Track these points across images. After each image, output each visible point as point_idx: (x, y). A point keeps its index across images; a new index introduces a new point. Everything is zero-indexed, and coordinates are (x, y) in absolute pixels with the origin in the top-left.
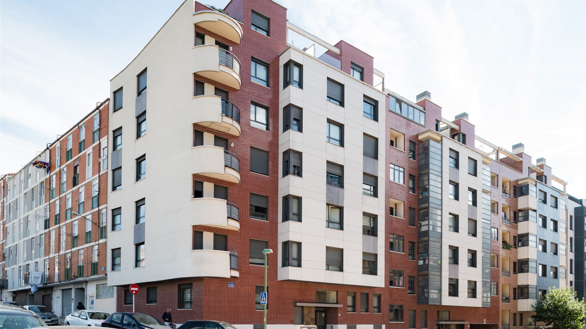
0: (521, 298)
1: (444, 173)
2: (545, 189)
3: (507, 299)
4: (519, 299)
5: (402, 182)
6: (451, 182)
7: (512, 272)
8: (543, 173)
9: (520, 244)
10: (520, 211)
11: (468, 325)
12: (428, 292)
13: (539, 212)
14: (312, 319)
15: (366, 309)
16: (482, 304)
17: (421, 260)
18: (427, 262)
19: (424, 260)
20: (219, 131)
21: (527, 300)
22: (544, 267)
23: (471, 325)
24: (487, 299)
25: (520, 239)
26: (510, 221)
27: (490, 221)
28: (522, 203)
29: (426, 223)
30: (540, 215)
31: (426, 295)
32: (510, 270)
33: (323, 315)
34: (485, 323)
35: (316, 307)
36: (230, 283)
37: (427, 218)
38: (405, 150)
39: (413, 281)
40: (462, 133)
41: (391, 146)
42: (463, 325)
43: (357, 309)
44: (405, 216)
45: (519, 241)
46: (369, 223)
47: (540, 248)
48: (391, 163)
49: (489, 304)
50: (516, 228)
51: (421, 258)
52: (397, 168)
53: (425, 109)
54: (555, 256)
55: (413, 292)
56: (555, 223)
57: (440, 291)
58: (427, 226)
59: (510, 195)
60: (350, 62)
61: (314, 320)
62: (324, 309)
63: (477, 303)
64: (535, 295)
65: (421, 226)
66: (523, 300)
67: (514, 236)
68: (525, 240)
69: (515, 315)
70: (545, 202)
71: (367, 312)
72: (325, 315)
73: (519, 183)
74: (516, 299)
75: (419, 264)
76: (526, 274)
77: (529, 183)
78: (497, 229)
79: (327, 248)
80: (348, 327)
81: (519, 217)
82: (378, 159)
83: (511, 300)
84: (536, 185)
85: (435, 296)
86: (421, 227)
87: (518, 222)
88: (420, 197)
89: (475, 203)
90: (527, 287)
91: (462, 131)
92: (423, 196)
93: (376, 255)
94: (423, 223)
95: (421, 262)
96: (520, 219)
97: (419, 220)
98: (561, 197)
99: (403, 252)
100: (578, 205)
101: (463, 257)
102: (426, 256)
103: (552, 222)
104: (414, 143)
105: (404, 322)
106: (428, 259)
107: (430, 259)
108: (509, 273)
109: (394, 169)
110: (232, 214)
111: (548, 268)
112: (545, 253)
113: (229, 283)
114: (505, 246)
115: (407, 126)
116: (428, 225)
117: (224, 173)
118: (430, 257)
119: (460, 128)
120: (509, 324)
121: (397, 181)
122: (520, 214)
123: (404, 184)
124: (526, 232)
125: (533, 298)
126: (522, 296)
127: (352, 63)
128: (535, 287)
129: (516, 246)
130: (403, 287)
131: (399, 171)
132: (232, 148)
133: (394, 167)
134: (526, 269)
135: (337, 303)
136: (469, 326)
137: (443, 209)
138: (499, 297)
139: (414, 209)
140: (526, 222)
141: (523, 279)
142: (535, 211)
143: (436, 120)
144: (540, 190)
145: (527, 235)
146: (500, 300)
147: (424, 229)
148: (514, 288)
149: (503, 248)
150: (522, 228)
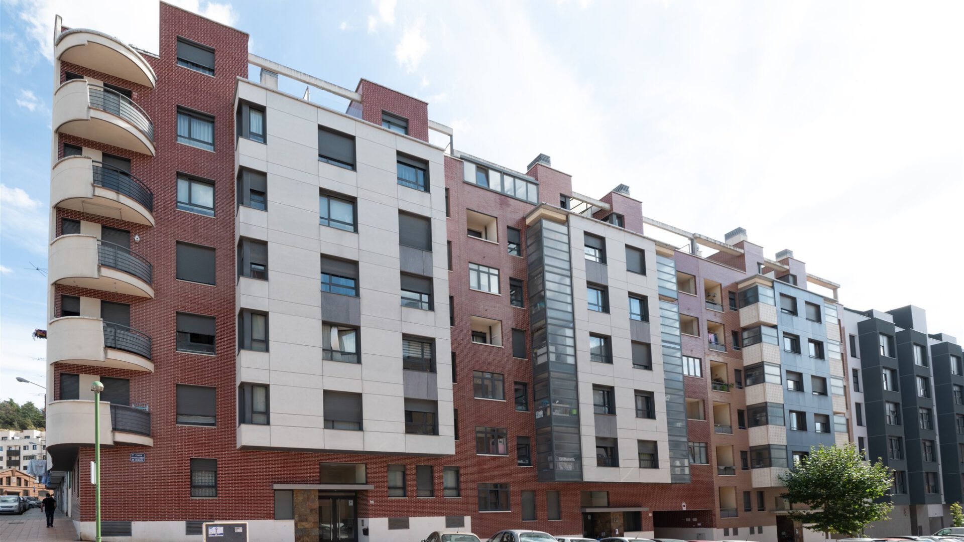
0: (758, 466)
1: (574, 271)
2: (792, 292)
3: (729, 470)
4: (753, 467)
5: (495, 290)
6: (591, 285)
7: (736, 425)
8: (788, 271)
9: (748, 382)
10: (745, 329)
11: (648, 513)
12: (553, 461)
13: (782, 329)
14: (311, 510)
15: (431, 491)
16: (672, 479)
17: (539, 410)
18: (548, 413)
19: (545, 410)
20: (110, 218)
21: (768, 468)
22: (801, 416)
23: (655, 513)
24: (683, 470)
25: (749, 373)
26: (725, 346)
27: (680, 344)
28: (746, 316)
29: (544, 350)
30: (785, 333)
31: (551, 466)
32: (731, 423)
33: (351, 503)
34: (684, 509)
35: (320, 491)
36: (135, 455)
37: (545, 342)
38: (500, 240)
39: (529, 445)
40: (615, 214)
41: (469, 236)
42: (639, 513)
43: (409, 491)
44: (504, 343)
45: (747, 377)
46: (421, 353)
47: (791, 384)
48: (470, 262)
49: (687, 477)
50: (740, 357)
51: (541, 407)
52: (482, 268)
53: (537, 179)
54: (823, 397)
55: (529, 462)
56: (819, 346)
57: (579, 457)
58: (545, 356)
59: (722, 306)
60: (380, 111)
61: (318, 512)
62: (354, 494)
63: (662, 475)
64: (785, 461)
65: (537, 356)
66: (761, 469)
67: (736, 370)
68: (757, 374)
69: (747, 494)
70: (794, 312)
71: (433, 496)
72: (355, 503)
73: (740, 286)
74: (747, 469)
75: (537, 417)
76: (763, 428)
77: (758, 285)
78: (700, 360)
79: (326, 393)
80: (390, 521)
81: (743, 340)
82: (433, 250)
83: (736, 471)
84: (773, 287)
85: (570, 467)
86: (537, 359)
87: (743, 347)
88: (534, 312)
89: (645, 316)
90: (768, 448)
91: (614, 211)
92: (538, 309)
93: (435, 403)
94: (540, 352)
95: (540, 414)
96: (746, 342)
97: (533, 349)
98: (826, 305)
99: (504, 399)
100: (864, 318)
101: (625, 402)
102: (547, 404)
103: (812, 345)
104: (518, 231)
105: (510, 511)
106: (550, 407)
107: (552, 408)
108: (731, 427)
109: (479, 272)
110: (117, 342)
111: (810, 418)
112: (800, 394)
113: (133, 455)
114: (717, 385)
115: (501, 204)
116: (547, 353)
117: (96, 276)
118: (553, 404)
119: (611, 206)
120: (737, 509)
121: (485, 289)
122: (745, 335)
123: (500, 293)
124: (758, 361)
125: (781, 466)
126: (759, 463)
127: (384, 112)
128: (785, 447)
129: (741, 385)
130: (507, 454)
131: (489, 274)
132: (136, 243)
133: (477, 269)
134: (764, 419)
135: (367, 483)
136: (650, 515)
137: (577, 327)
138: (711, 466)
139: (523, 332)
140: (757, 346)
141: (757, 436)
142: (775, 327)
143: (562, 195)
144: (782, 295)
145: (760, 366)
146: (715, 471)
147: (541, 360)
148: (741, 452)
149: (715, 388)
150: (750, 355)
